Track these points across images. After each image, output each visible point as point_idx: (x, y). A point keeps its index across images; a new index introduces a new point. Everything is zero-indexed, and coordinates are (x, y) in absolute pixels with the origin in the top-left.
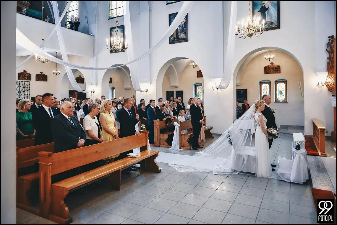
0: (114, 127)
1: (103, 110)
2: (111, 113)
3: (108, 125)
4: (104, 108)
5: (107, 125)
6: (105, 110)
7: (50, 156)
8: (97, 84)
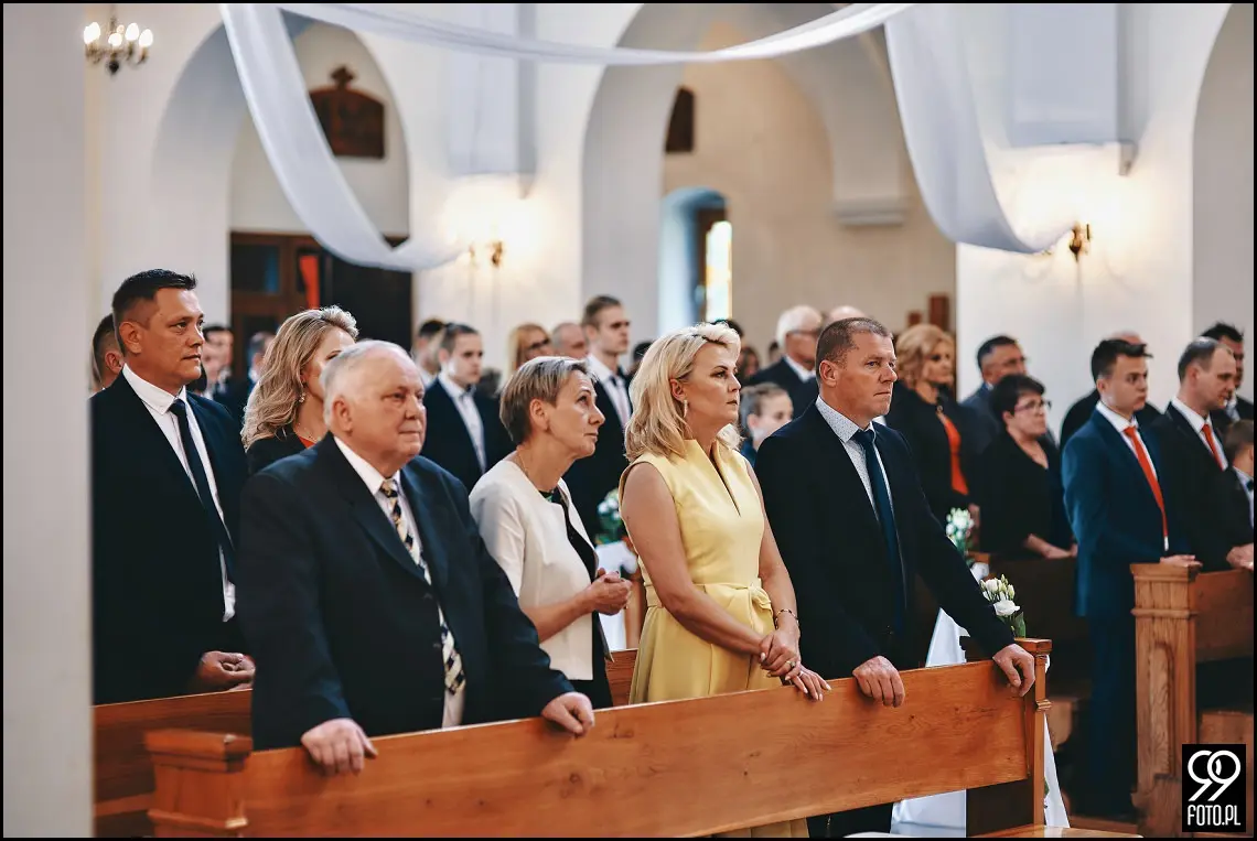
0: (755, 586)
1: (652, 428)
2: (733, 461)
3: (704, 570)
4: (664, 412)
5: (690, 564)
6: (672, 426)
7: (235, 759)
8: (527, 166)
